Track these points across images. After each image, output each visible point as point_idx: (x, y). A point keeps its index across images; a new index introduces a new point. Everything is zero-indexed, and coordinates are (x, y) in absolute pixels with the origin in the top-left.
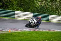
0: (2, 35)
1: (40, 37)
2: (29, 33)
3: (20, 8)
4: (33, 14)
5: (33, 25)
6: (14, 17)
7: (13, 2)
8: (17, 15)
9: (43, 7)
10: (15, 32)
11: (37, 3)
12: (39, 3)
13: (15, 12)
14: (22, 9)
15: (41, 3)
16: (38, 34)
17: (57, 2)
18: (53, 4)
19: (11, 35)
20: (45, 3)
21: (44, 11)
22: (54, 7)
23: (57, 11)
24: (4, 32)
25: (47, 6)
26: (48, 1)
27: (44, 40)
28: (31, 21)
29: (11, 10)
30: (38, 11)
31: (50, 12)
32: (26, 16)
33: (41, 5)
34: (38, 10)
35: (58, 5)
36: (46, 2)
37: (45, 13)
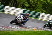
0: (29, 32)
2: (51, 33)
3: (45, 11)
5: (19, 22)
6: (39, 18)
7: (39, 5)
8: (41, 16)
10: (39, 30)
13: (40, 14)
14: (46, 12)
19: (36, 32)
24: (30, 30)
28: (17, 18)
29: (37, 11)
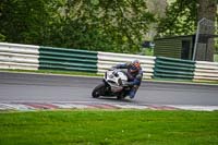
1: (64, 130)
4: (40, 50)
9: (76, 26)
11: (55, 11)
12: (62, 12)
15: (67, 11)
16: (58, 120)
17: (123, 6)
18: (111, 13)
20: (82, 12)
21: (77, 38)
22: (114, 23)
23: (125, 39)
25: (89, 22)
26: (91, 5)
27: (82, 142)
30: (57, 40)
31: (101, 43)
32: (13, 59)
33: (68, 18)
34: (58, 37)
35: (130, 17)
36: (86, 6)
37: (81, 46)
